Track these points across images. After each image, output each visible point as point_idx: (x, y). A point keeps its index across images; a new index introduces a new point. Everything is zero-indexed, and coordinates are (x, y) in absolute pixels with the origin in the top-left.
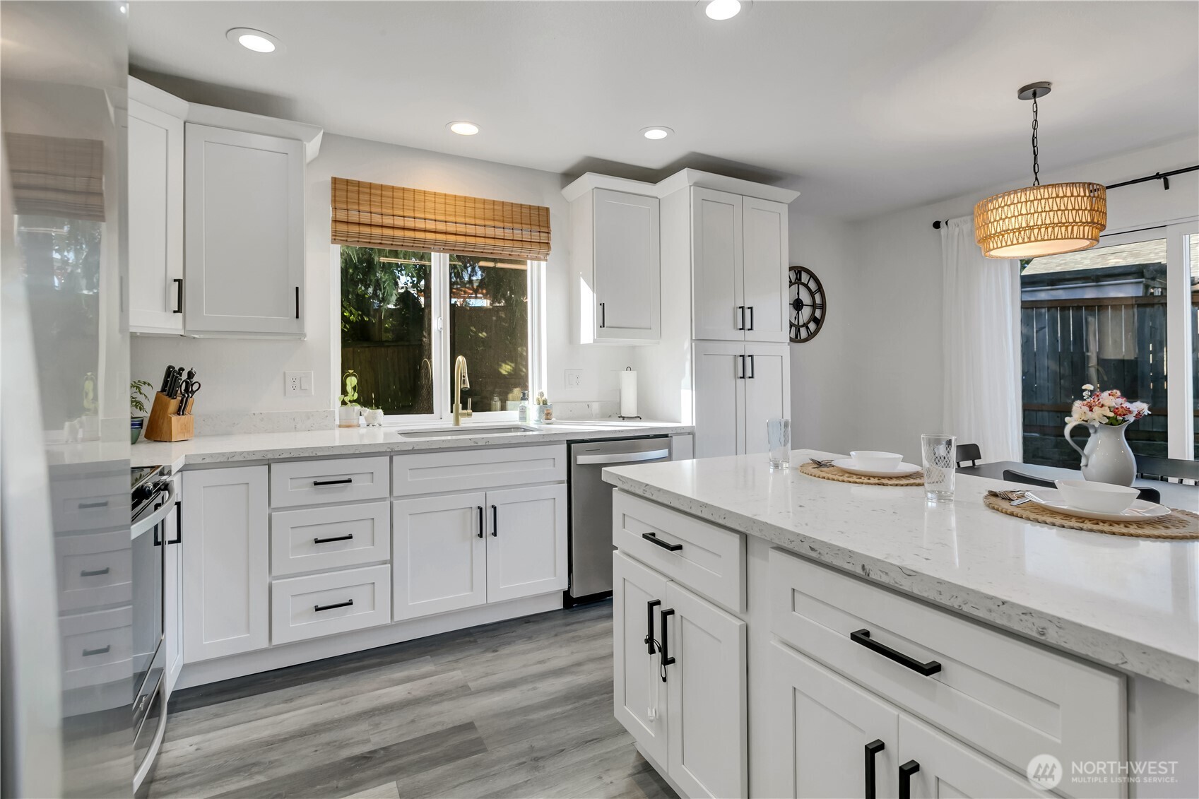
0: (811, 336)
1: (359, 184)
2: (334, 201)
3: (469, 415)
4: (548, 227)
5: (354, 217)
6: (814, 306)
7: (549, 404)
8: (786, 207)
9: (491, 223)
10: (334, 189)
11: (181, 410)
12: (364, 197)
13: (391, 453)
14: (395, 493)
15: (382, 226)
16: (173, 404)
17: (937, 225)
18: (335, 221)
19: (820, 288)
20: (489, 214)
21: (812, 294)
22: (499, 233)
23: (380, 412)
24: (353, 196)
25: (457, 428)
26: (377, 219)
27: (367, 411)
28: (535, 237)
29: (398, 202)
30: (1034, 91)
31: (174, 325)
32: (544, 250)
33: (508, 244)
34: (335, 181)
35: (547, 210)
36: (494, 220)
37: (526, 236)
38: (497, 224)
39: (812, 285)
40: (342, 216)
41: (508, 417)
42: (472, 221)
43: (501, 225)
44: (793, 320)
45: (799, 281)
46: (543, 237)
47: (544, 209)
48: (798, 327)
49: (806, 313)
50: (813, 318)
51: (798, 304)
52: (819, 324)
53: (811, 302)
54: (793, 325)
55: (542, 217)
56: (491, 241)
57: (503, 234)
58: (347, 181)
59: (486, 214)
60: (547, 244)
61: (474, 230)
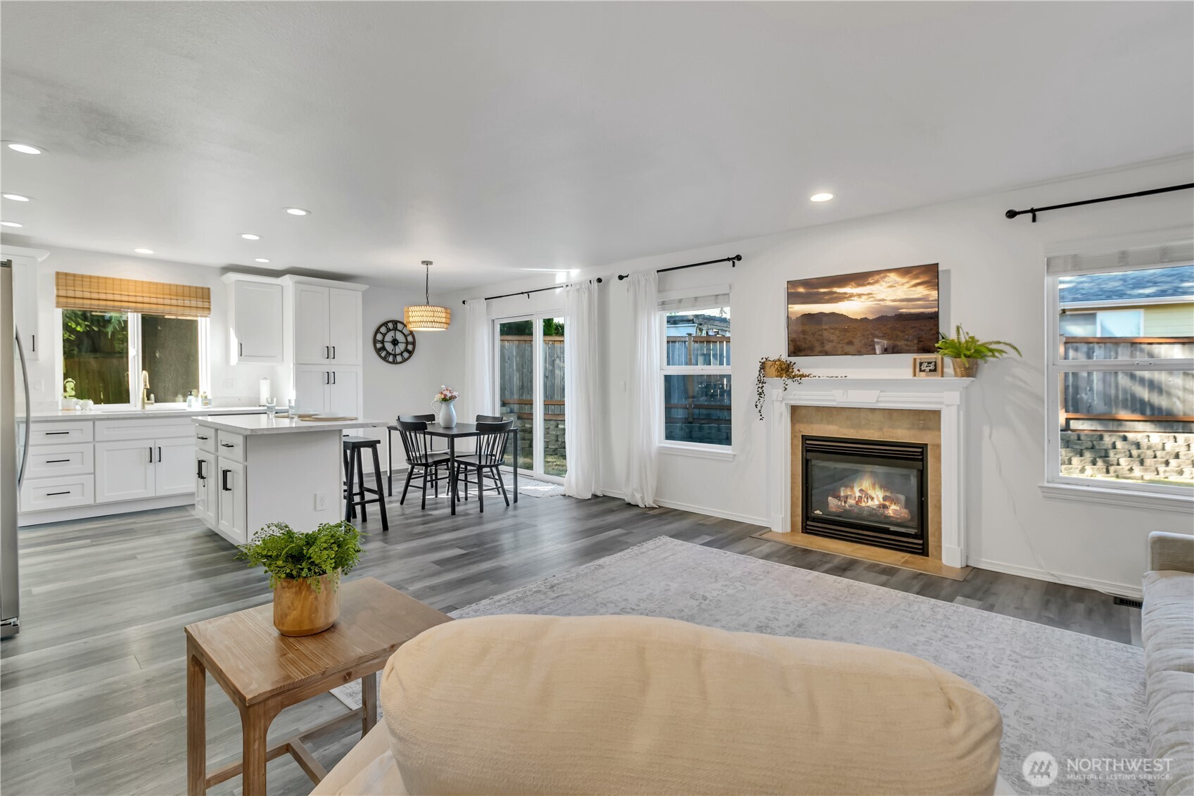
0: (405, 360)
1: (74, 275)
2: (58, 285)
3: (152, 404)
4: (209, 299)
5: (70, 292)
6: (407, 343)
7: (208, 398)
8: (360, 293)
9: (168, 297)
10: (58, 277)
12: (78, 283)
13: (94, 420)
14: (96, 440)
15: (90, 299)
17: (464, 302)
18: (58, 295)
19: (411, 332)
20: (167, 291)
21: (405, 336)
22: (174, 302)
23: (91, 402)
24: (71, 282)
25: (144, 409)
26: (87, 295)
27: (81, 402)
28: (200, 304)
29: (102, 284)
30: (427, 263)
32: (206, 312)
33: (181, 308)
34: (58, 273)
35: (209, 289)
36: (170, 295)
37: (193, 303)
38: (172, 297)
39: (406, 331)
40: (63, 293)
41: (178, 406)
42: (154, 296)
43: (175, 298)
44: (391, 351)
45: (395, 329)
46: (206, 305)
47: (206, 288)
48: (395, 356)
49: (401, 347)
50: (406, 350)
51: (395, 342)
52: (411, 353)
53: (404, 341)
54: (390, 354)
55: (204, 293)
56: (167, 307)
57: (176, 303)
58: (66, 274)
59: (162, 291)
60: (209, 308)
61: (154, 301)
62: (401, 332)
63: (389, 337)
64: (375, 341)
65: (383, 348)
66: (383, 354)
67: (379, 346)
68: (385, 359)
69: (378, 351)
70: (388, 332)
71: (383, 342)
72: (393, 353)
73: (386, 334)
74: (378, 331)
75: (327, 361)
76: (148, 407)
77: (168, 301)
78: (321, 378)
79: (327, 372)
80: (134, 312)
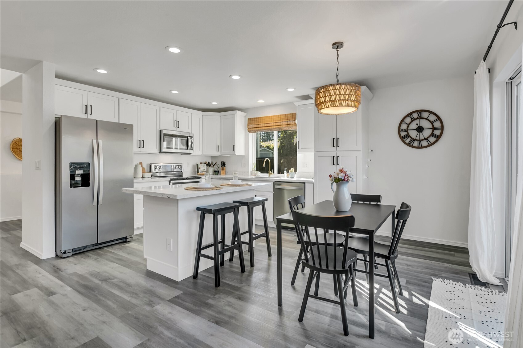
0: (431, 144)
1: (252, 119)
2: (248, 124)
3: (272, 174)
5: (251, 126)
6: (434, 129)
10: (248, 121)
11: (223, 170)
12: (253, 121)
15: (259, 127)
16: (222, 168)
17: (475, 73)
18: (248, 128)
19: (439, 118)
21: (432, 123)
23: (260, 172)
24: (251, 122)
25: (269, 177)
26: (255, 126)
28: (291, 123)
29: (259, 121)
31: (219, 154)
32: (295, 126)
33: (284, 126)
34: (248, 119)
35: (295, 114)
37: (289, 123)
39: (433, 118)
44: (414, 137)
45: (420, 118)
46: (294, 122)
48: (420, 141)
49: (426, 133)
50: (432, 135)
51: (420, 129)
52: (438, 138)
53: (431, 126)
54: (415, 140)
55: (293, 116)
56: (281, 126)
57: (284, 123)
58: (250, 119)
59: (279, 119)
60: (295, 124)
61: (277, 124)
62: (427, 119)
63: (414, 126)
64: (400, 131)
65: (408, 136)
66: (408, 141)
67: (403, 134)
68: (409, 145)
69: (403, 139)
70: (412, 121)
71: (407, 130)
72: (418, 138)
73: (410, 123)
74: (402, 122)
75: (334, 149)
76: (271, 176)
77: (281, 123)
78: (330, 160)
79: (334, 157)
80: (275, 130)
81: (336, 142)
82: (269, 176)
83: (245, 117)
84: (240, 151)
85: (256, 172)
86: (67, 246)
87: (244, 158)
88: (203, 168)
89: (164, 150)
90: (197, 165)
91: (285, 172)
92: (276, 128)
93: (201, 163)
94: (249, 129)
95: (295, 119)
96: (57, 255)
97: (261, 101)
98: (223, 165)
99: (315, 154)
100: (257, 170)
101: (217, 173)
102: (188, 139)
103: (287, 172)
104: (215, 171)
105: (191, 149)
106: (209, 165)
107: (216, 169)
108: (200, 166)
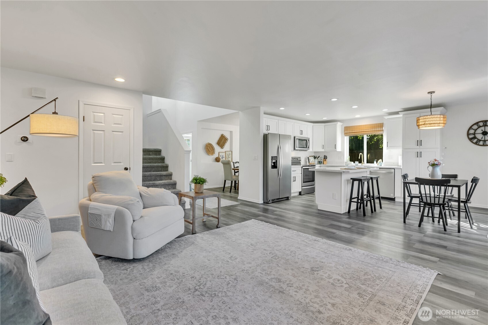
1: (348, 127)
2: (344, 130)
5: (347, 132)
10: (345, 128)
11: (325, 161)
12: (349, 129)
15: (353, 133)
16: (324, 160)
23: (353, 162)
24: (347, 129)
26: (350, 132)
28: (380, 129)
29: (354, 128)
30: (431, 93)
31: (323, 150)
33: (374, 132)
34: (345, 127)
35: (383, 123)
37: (377, 130)
40: (345, 132)
45: (485, 125)
46: (382, 129)
47: (382, 123)
48: (484, 141)
51: (484, 133)
54: (480, 140)
55: (381, 125)
56: (372, 132)
57: (374, 130)
58: (346, 127)
59: (370, 127)
60: (383, 130)
61: (368, 130)
63: (479, 131)
64: (468, 134)
65: (475, 138)
66: (475, 141)
67: (471, 136)
68: (476, 143)
69: (471, 139)
70: (479, 128)
71: (474, 134)
72: (483, 139)
73: (477, 129)
74: (470, 128)
75: (418, 147)
76: (363, 164)
77: (372, 130)
78: (415, 155)
79: (418, 152)
80: (365, 135)
81: (419, 143)
82: (362, 165)
83: (342, 126)
84: (339, 149)
85: (350, 162)
86: (270, 198)
87: (342, 153)
88: (312, 159)
89: (297, 149)
90: (308, 158)
91: (375, 162)
92: (365, 133)
93: (310, 156)
94: (345, 134)
95: (383, 127)
96: (264, 203)
97: (358, 116)
98: (325, 158)
99: (402, 150)
100: (351, 161)
101: (321, 163)
102: (307, 141)
103: (377, 162)
104: (319, 162)
105: (309, 148)
106: (315, 158)
107: (319, 161)
108: (310, 158)
